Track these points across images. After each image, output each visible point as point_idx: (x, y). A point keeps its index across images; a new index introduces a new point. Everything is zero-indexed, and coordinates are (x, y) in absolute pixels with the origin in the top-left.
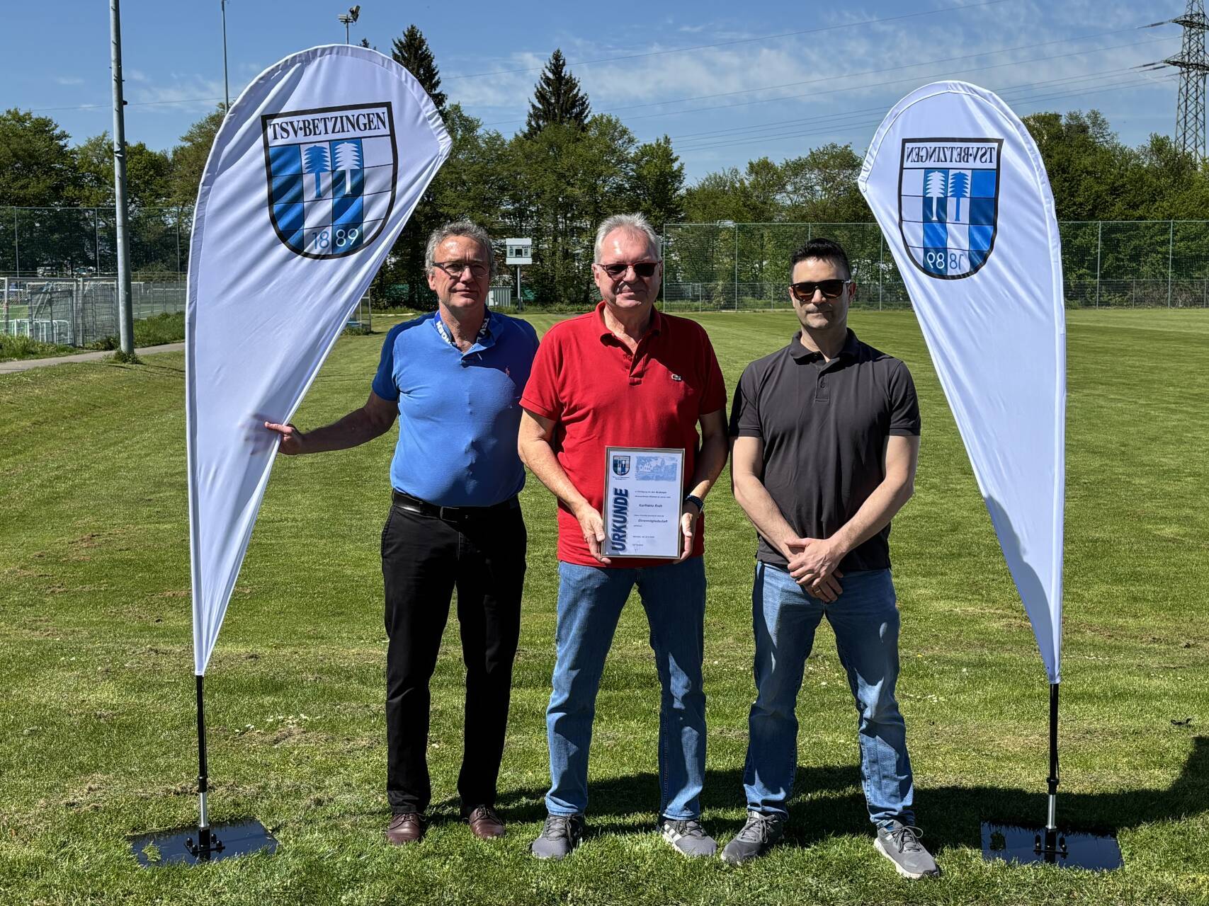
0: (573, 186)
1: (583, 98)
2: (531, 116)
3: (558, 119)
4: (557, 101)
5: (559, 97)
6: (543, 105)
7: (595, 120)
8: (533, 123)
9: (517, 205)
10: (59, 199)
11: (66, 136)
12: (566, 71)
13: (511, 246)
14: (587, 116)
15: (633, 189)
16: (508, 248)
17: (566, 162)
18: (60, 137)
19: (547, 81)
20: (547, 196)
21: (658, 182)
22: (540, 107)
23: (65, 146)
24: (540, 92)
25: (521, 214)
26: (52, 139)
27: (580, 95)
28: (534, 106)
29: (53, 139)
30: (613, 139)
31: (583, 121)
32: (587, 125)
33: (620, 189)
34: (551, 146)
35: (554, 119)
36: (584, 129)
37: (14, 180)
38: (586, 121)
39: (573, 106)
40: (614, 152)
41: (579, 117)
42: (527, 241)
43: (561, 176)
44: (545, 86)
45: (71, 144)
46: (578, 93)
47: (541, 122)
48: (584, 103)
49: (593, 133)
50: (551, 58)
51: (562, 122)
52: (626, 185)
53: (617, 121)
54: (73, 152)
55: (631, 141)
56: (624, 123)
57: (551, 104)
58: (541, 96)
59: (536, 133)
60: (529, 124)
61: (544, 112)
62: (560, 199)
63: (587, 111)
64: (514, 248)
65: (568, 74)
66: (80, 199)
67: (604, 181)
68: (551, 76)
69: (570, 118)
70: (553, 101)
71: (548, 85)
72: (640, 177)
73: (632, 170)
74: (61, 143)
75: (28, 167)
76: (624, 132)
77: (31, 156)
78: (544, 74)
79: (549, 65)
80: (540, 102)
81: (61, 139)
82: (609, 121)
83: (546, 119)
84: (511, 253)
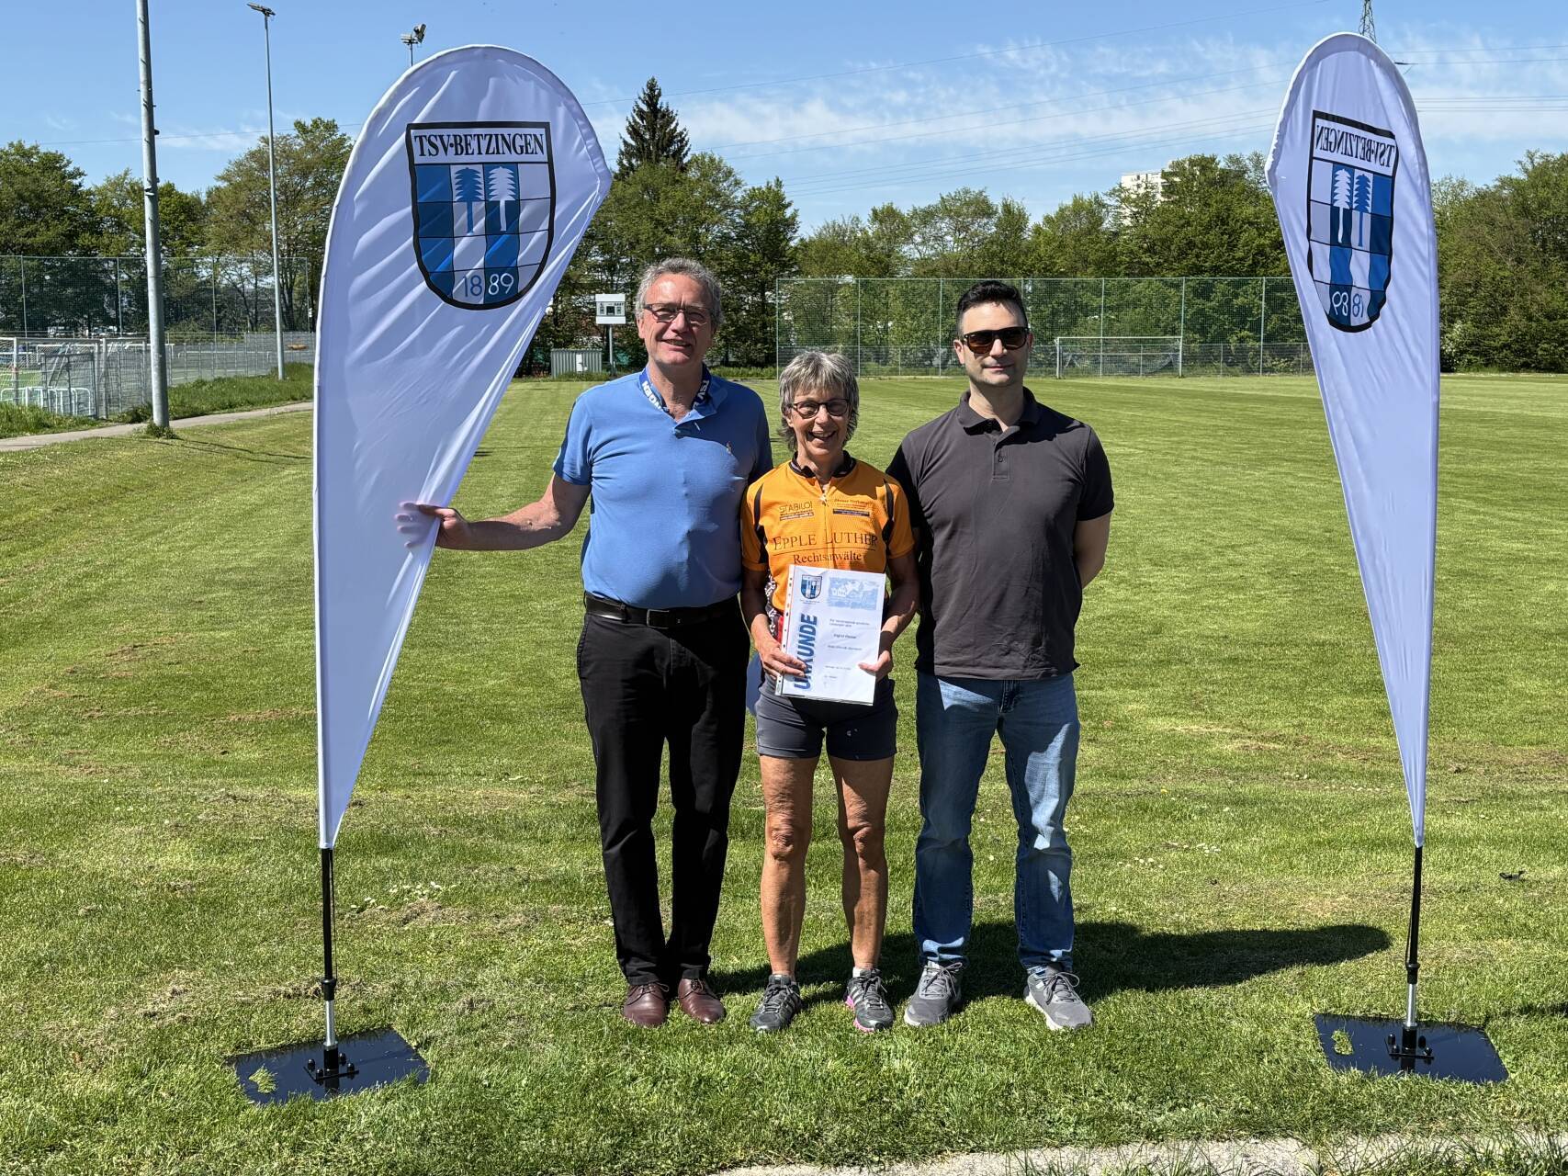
0: (671, 233)
1: (681, 133)
2: (622, 153)
3: (653, 157)
4: (653, 137)
5: (654, 132)
6: (636, 141)
7: (695, 160)
8: (625, 162)
9: (607, 256)
10: (73, 247)
11: (81, 174)
12: (662, 102)
13: (601, 303)
14: (686, 154)
15: (740, 238)
16: (598, 305)
17: (664, 207)
18: (73, 176)
19: (641, 113)
20: (643, 246)
21: (769, 231)
22: (633, 143)
23: (80, 186)
24: (632, 127)
25: (610, 267)
26: (63, 178)
27: (679, 130)
28: (625, 142)
29: (65, 177)
30: (716, 182)
31: (681, 159)
32: (686, 165)
33: (726, 238)
34: (646, 188)
35: (649, 158)
36: (684, 169)
37: (20, 226)
38: (685, 161)
39: (671, 142)
40: (718, 196)
41: (678, 155)
42: (620, 298)
43: (659, 223)
44: (638, 120)
45: (87, 184)
46: (675, 128)
47: (634, 161)
48: (683, 139)
49: (693, 174)
50: (645, 88)
51: (658, 161)
52: (733, 234)
53: (721, 161)
54: (89, 193)
55: (737, 183)
56: (728, 163)
57: (643, 140)
58: (634, 131)
59: (628, 174)
60: (620, 163)
61: (638, 150)
62: (657, 250)
63: (686, 149)
64: (605, 306)
65: (665, 106)
66: (97, 247)
67: (707, 230)
68: (645, 108)
69: (667, 157)
70: (647, 137)
71: (642, 119)
72: (747, 225)
73: (739, 216)
74: (76, 182)
75: (36, 210)
76: (729, 173)
77: (38, 197)
78: (638, 106)
79: (642, 96)
80: (632, 138)
81: (75, 178)
82: (712, 160)
83: (640, 158)
84: (602, 310)
